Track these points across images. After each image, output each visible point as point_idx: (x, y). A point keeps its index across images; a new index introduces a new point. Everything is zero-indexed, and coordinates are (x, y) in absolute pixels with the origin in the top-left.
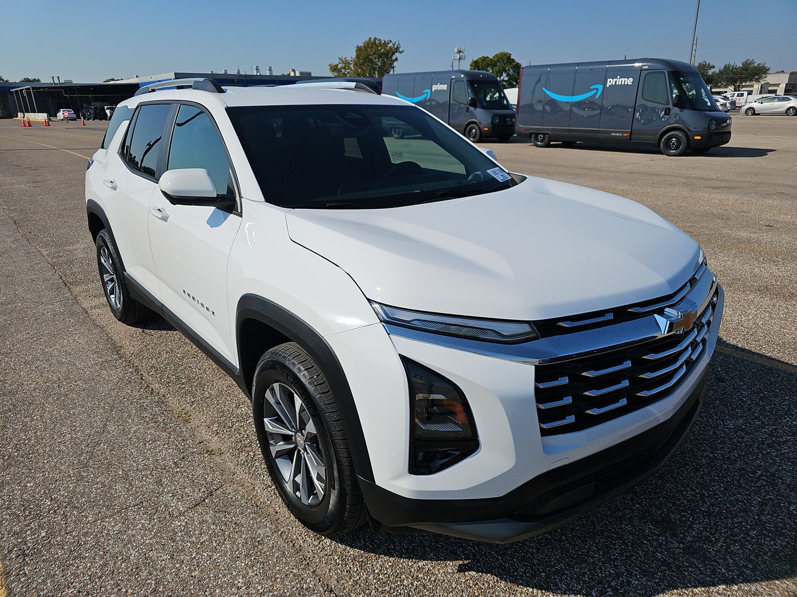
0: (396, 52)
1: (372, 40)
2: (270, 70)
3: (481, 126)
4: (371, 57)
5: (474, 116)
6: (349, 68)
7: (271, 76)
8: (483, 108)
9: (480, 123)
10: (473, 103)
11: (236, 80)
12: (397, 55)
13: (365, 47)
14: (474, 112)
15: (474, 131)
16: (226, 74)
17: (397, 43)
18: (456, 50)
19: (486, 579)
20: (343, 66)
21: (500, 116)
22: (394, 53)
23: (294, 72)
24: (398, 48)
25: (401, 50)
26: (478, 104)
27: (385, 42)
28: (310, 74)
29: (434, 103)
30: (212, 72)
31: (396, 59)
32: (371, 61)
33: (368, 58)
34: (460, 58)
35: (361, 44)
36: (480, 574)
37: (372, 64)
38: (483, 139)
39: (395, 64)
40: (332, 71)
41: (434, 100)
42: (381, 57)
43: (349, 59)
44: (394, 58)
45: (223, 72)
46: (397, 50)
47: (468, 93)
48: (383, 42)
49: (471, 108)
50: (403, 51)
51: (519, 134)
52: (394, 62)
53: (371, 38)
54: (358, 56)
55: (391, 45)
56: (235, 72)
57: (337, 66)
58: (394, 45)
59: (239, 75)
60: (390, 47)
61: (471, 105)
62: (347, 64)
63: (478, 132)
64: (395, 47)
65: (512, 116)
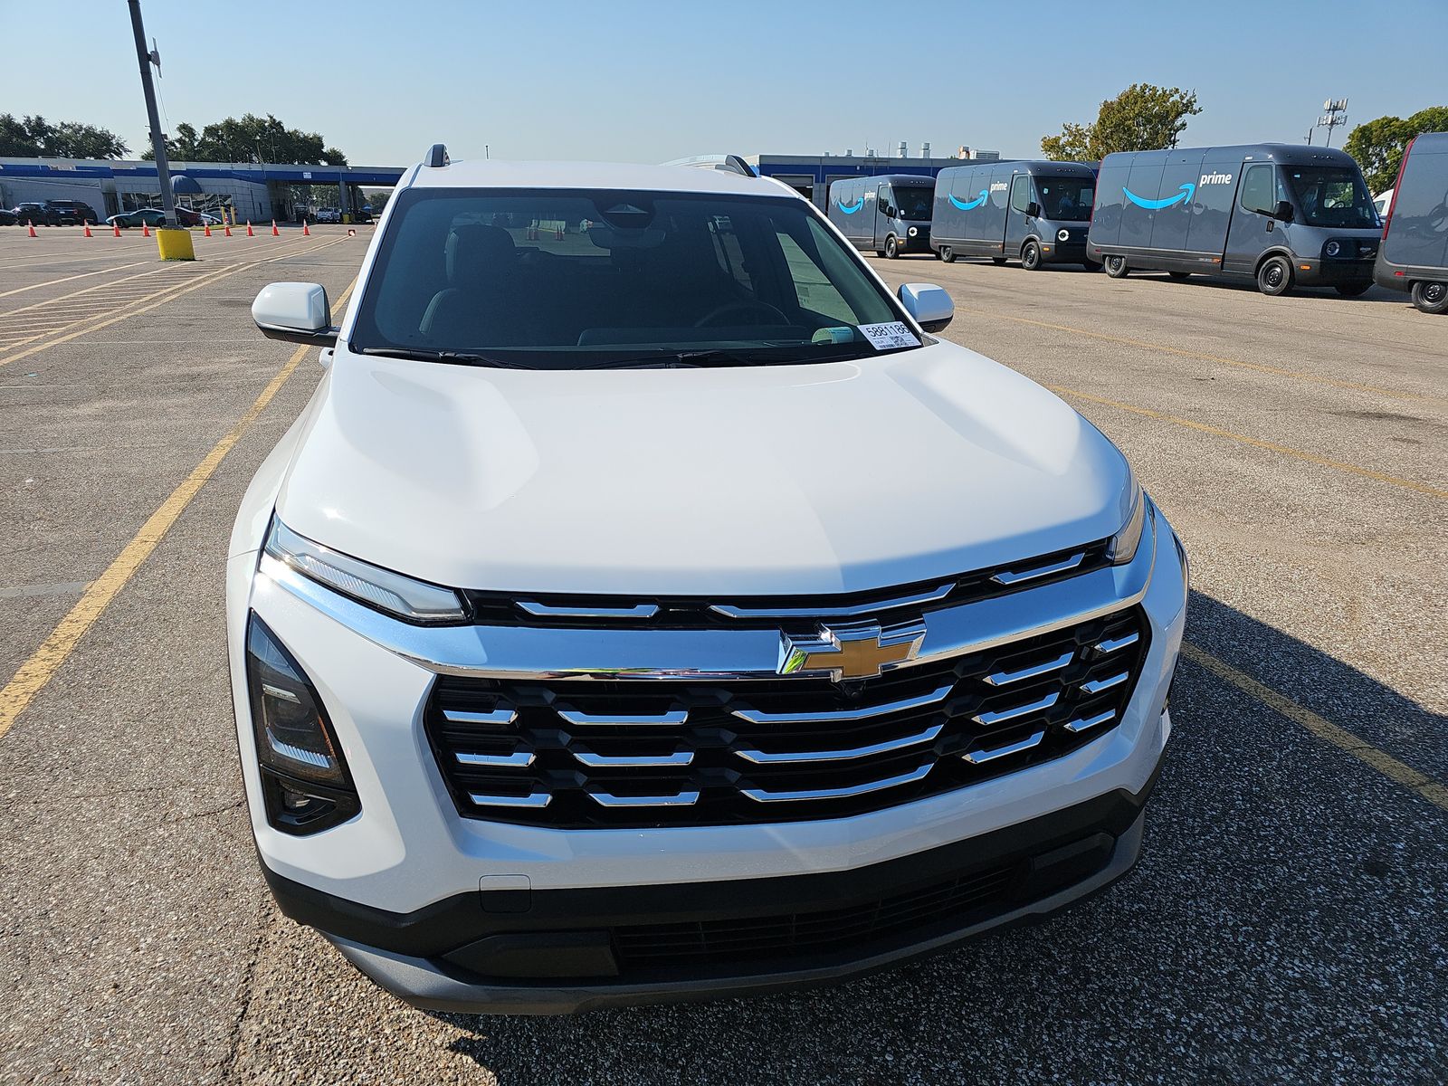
0: (1186, 111)
1: (1138, 89)
2: (927, 149)
3: (1294, 261)
4: (1128, 123)
5: (1280, 237)
6: (1082, 144)
7: (905, 159)
8: (1308, 222)
9: (1294, 255)
10: (1285, 213)
11: (858, 168)
12: (1186, 117)
13: (1120, 103)
14: (1283, 229)
15: (1278, 270)
16: (849, 157)
17: (1190, 94)
18: (1327, 106)
19: (477, 1079)
20: (1070, 140)
21: (1344, 242)
22: (1179, 114)
23: (968, 152)
24: (1189, 104)
25: (1196, 107)
26: (1297, 216)
27: (1164, 92)
28: (997, 155)
29: (1197, 211)
30: (828, 153)
31: (1184, 125)
32: (1129, 131)
33: (1123, 123)
34: (1333, 123)
35: (1113, 98)
36: (478, 1066)
37: (1130, 136)
38: (1296, 288)
39: (1179, 135)
40: (1046, 150)
41: (1199, 206)
42: (1150, 122)
43: (1084, 127)
44: (1178, 123)
45: (845, 154)
46: (1188, 107)
47: (1277, 192)
48: (1160, 92)
49: (1279, 224)
50: (1200, 110)
51: (1386, 283)
52: (1177, 131)
53: (1135, 86)
54: (1102, 122)
55: (1176, 97)
56: (865, 154)
57: (1057, 140)
58: (1182, 98)
59: (870, 159)
60: (1173, 103)
61: (1279, 217)
62: (1077, 135)
63: (1287, 274)
64: (1185, 101)
65: (1374, 243)
